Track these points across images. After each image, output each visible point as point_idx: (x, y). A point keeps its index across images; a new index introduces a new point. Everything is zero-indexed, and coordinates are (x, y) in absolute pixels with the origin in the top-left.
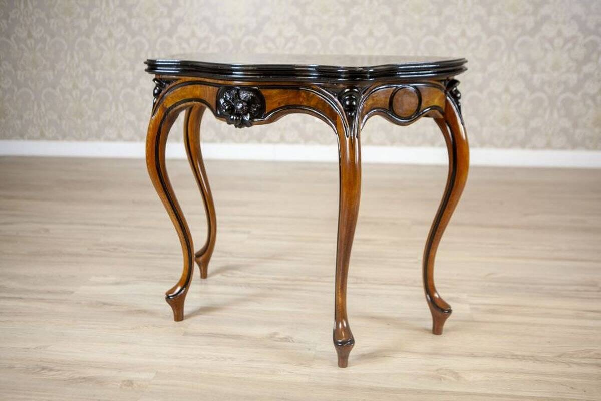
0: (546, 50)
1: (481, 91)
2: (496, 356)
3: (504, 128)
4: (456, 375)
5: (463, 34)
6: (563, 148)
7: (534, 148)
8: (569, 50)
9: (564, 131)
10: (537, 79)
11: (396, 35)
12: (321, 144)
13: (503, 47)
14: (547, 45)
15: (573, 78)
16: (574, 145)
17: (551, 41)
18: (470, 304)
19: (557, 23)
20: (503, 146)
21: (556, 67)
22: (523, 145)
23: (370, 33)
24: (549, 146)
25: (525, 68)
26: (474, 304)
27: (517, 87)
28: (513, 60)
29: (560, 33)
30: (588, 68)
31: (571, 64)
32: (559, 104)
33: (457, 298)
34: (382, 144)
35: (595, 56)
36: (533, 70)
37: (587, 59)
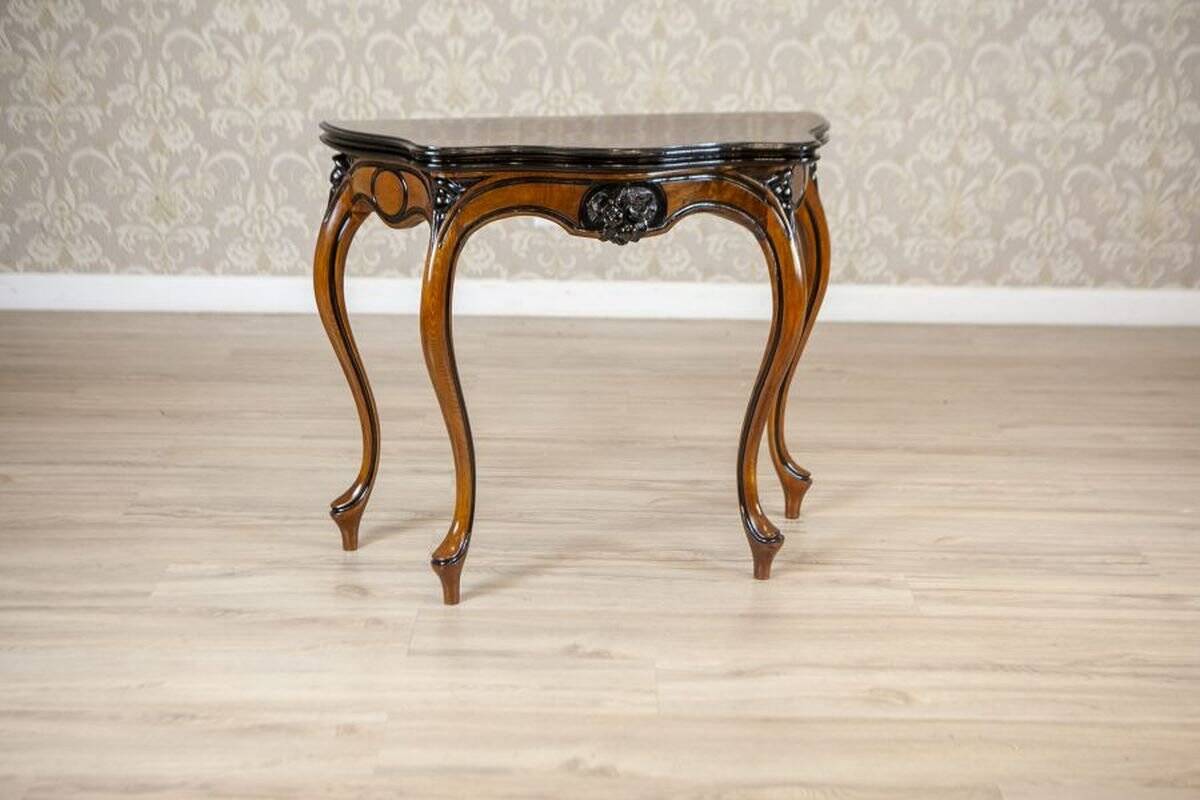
0: (1038, 73)
1: (900, 159)
2: (966, 668)
3: (949, 241)
4: (906, 698)
5: (862, 35)
6: (1076, 283)
7: (1015, 283)
8: (1086, 73)
9: (1078, 246)
10: (1019, 133)
11: (715, 35)
12: (545, 276)
13: (947, 66)
14: (1040, 62)
15: (1095, 134)
16: (1101, 276)
17: (1048, 54)
18: (913, 590)
19: (1059, 15)
20: (948, 280)
21: (1058, 108)
22: (990, 276)
23: (659, 32)
24: (1045, 279)
25: (994, 111)
26: (917, 590)
27: (977, 152)
28: (969, 93)
29: (1065, 37)
30: (1127, 112)
31: (1089, 102)
32: (1066, 188)
33: (889, 580)
34: (684, 277)
35: (1138, 86)
36: (1011, 116)
37: (1123, 94)
